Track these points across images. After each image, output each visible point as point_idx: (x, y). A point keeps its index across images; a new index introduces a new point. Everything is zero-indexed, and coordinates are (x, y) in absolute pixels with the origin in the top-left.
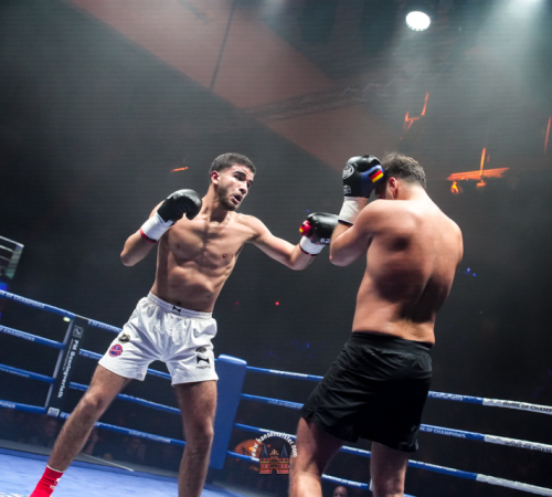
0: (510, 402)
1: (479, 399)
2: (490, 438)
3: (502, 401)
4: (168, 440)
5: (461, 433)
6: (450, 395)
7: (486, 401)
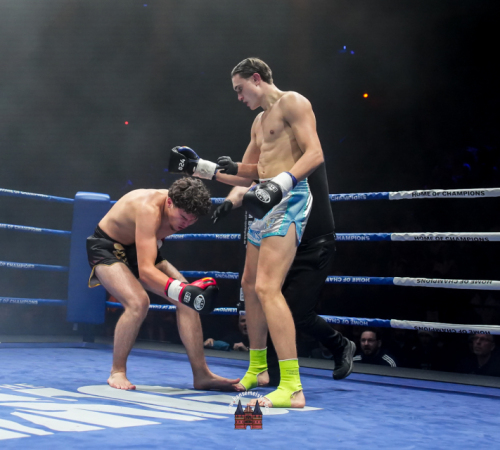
0: (419, 191)
1: (384, 193)
2: (396, 236)
3: (410, 192)
4: (35, 302)
5: (365, 236)
6: (351, 195)
7: (392, 194)
